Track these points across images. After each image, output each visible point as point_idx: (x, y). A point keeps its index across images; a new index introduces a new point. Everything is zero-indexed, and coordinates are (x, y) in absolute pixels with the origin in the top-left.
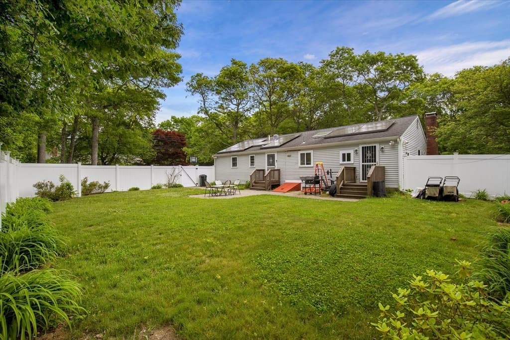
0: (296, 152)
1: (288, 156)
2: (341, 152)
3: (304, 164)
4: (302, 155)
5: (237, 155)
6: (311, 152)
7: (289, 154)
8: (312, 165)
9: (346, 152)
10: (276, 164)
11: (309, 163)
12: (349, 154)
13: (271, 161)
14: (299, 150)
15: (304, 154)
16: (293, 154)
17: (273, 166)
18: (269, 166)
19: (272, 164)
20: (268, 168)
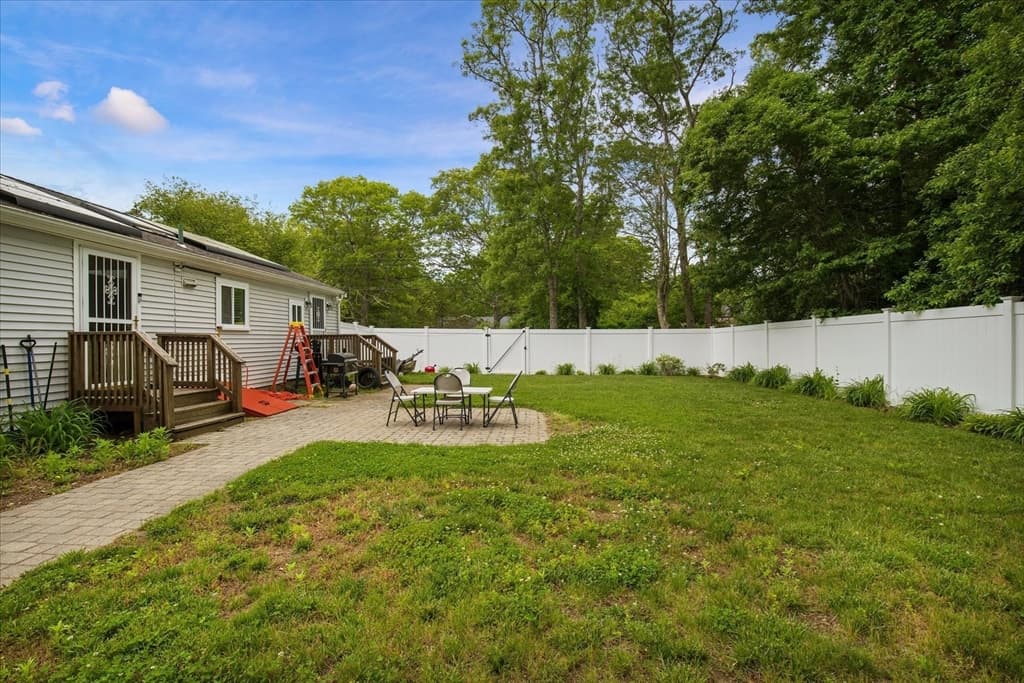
0: (211, 278)
1: (186, 286)
2: (293, 302)
3: (230, 322)
4: (226, 291)
6: (246, 287)
7: (189, 277)
8: (246, 326)
9: (297, 303)
10: (137, 308)
11: (240, 320)
12: (299, 308)
13: (111, 290)
14: (218, 274)
15: (230, 288)
16: (203, 282)
17: (125, 321)
18: (101, 316)
19: (115, 307)
20: (92, 325)
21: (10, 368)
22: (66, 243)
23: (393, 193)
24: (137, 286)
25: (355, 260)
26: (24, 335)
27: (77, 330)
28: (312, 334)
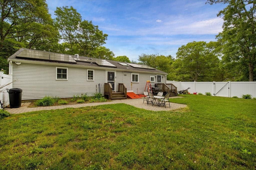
0: (130, 73)
1: (125, 75)
2: (151, 77)
3: (134, 81)
4: (133, 76)
5: (69, 67)
6: (138, 74)
7: (125, 73)
8: (138, 82)
9: (152, 77)
10: (115, 79)
11: (137, 81)
12: (153, 78)
13: (111, 77)
14: (132, 72)
15: (134, 75)
16: (128, 74)
17: (113, 81)
18: (109, 80)
19: (112, 79)
20: (108, 82)
21: (97, 88)
22: (104, 70)
23: (204, 44)
24: (115, 75)
25: (191, 64)
26: (99, 83)
27: (106, 83)
28: (157, 83)
